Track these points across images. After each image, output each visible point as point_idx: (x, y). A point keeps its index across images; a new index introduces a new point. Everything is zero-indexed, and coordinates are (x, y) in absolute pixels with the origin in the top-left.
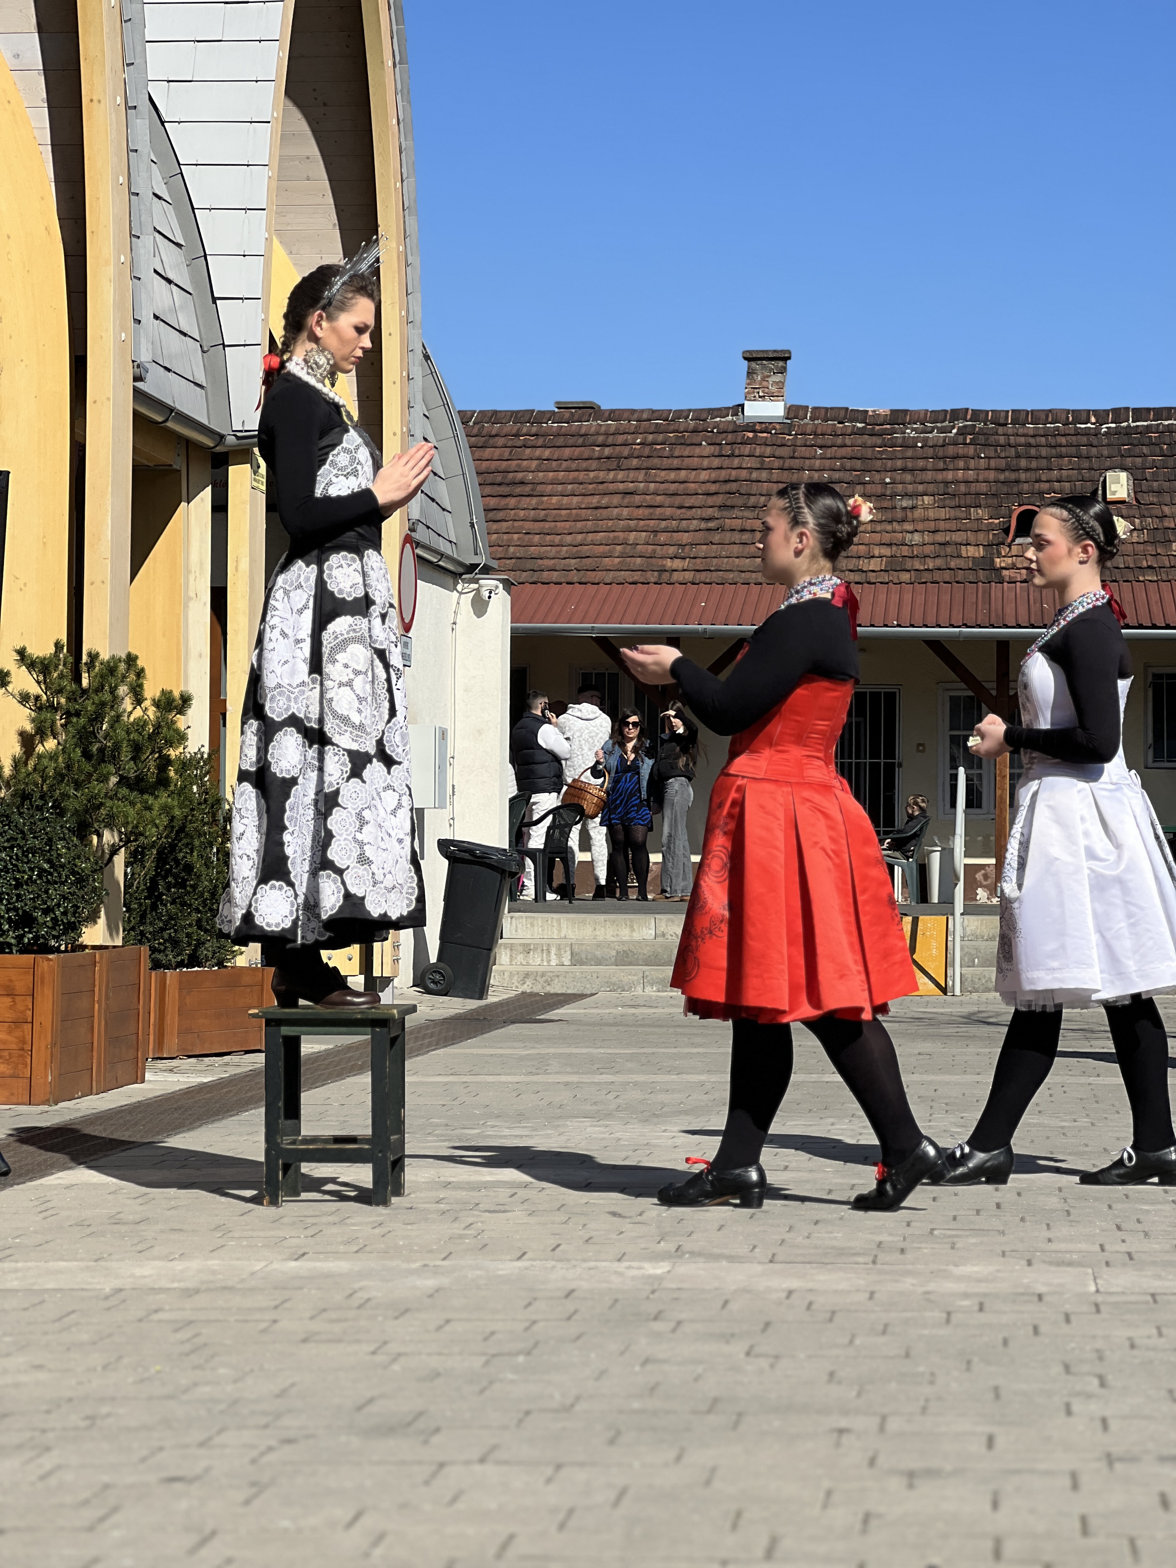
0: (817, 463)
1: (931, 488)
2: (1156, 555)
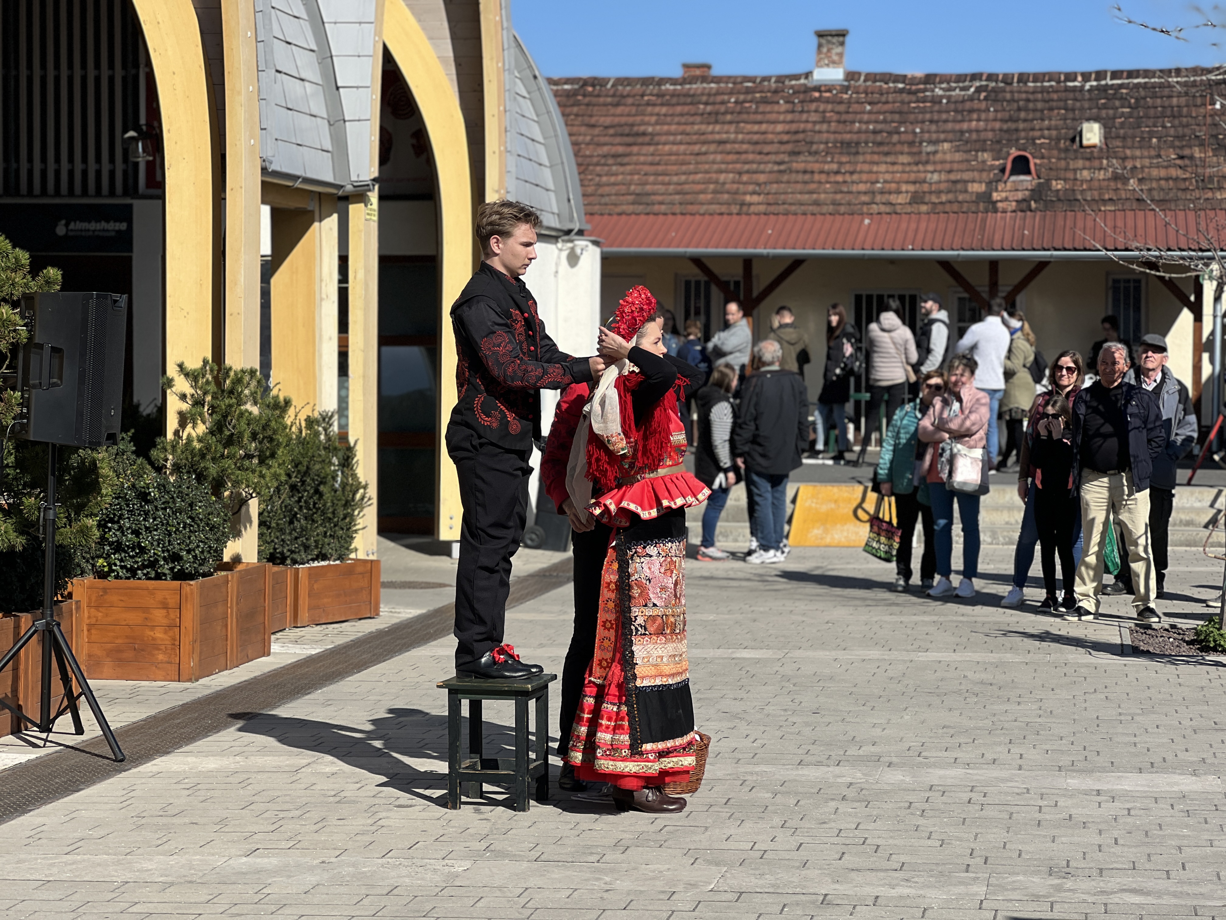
0: (866, 117)
1: (950, 136)
2: (1117, 189)
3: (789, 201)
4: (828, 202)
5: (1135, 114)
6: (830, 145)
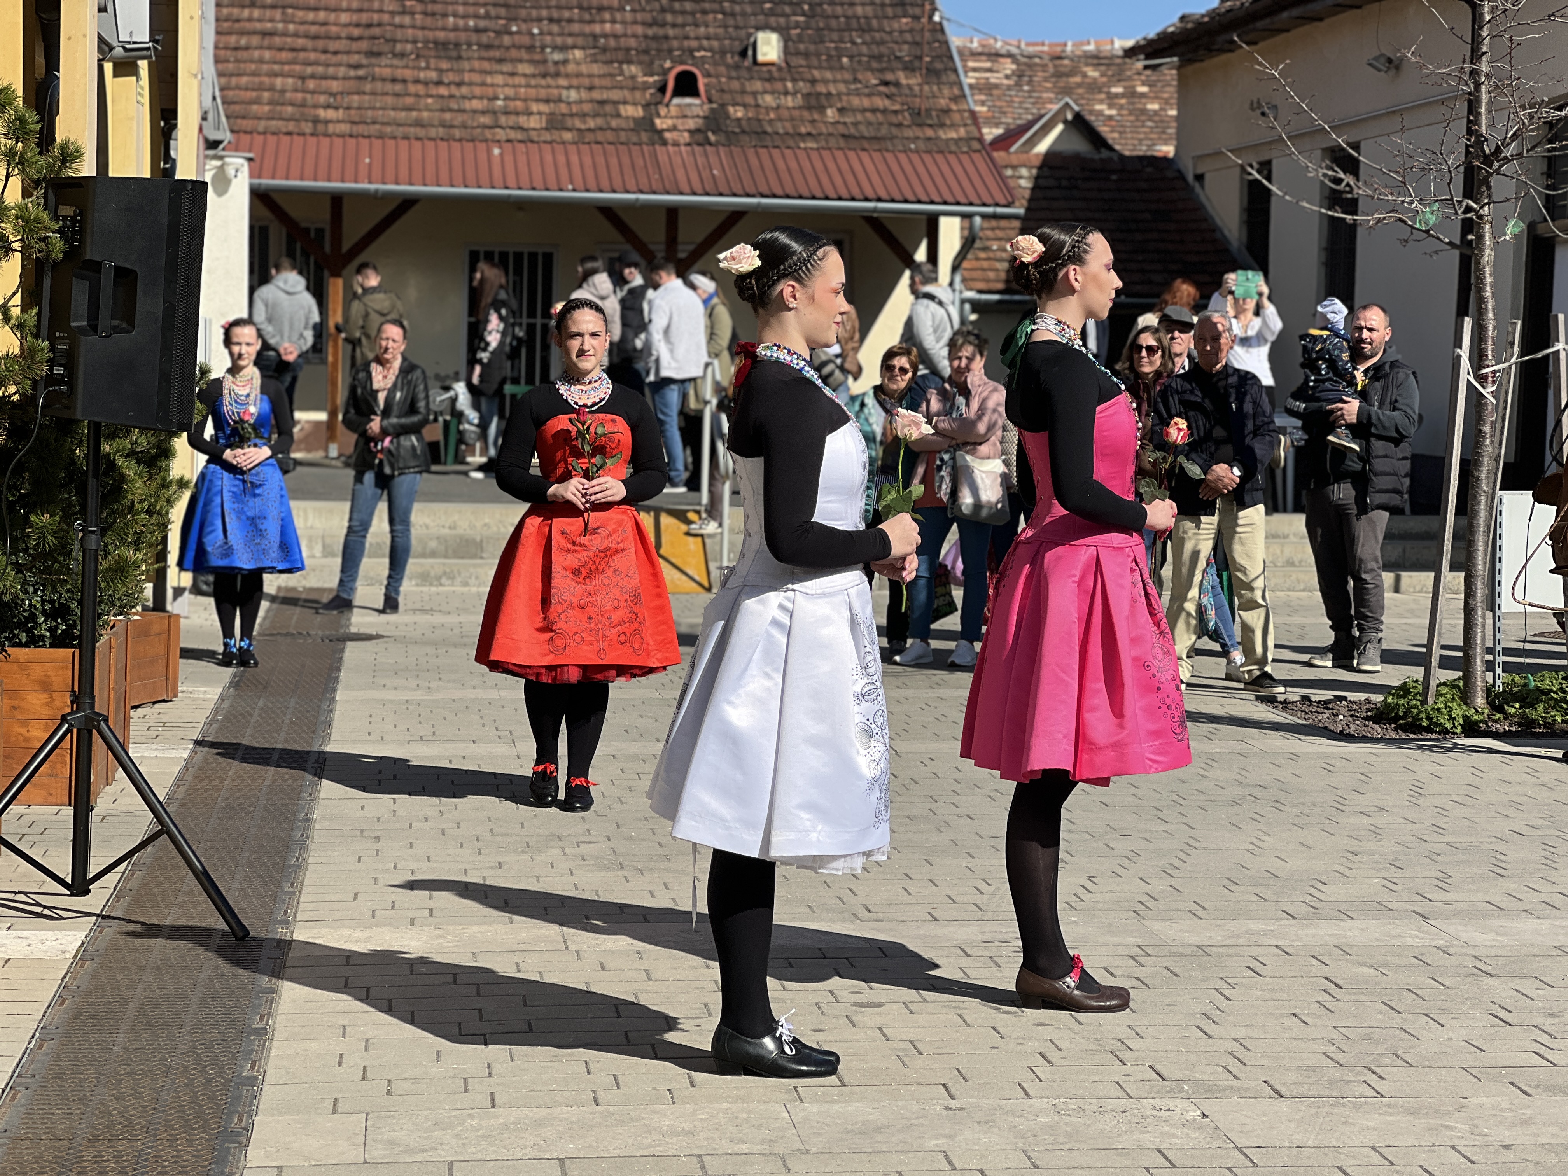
0: (461, 9)
1: (580, 41)
2: (813, 122)
3: (380, 119)
4: (436, 123)
5: (813, 23)
6: (420, 45)
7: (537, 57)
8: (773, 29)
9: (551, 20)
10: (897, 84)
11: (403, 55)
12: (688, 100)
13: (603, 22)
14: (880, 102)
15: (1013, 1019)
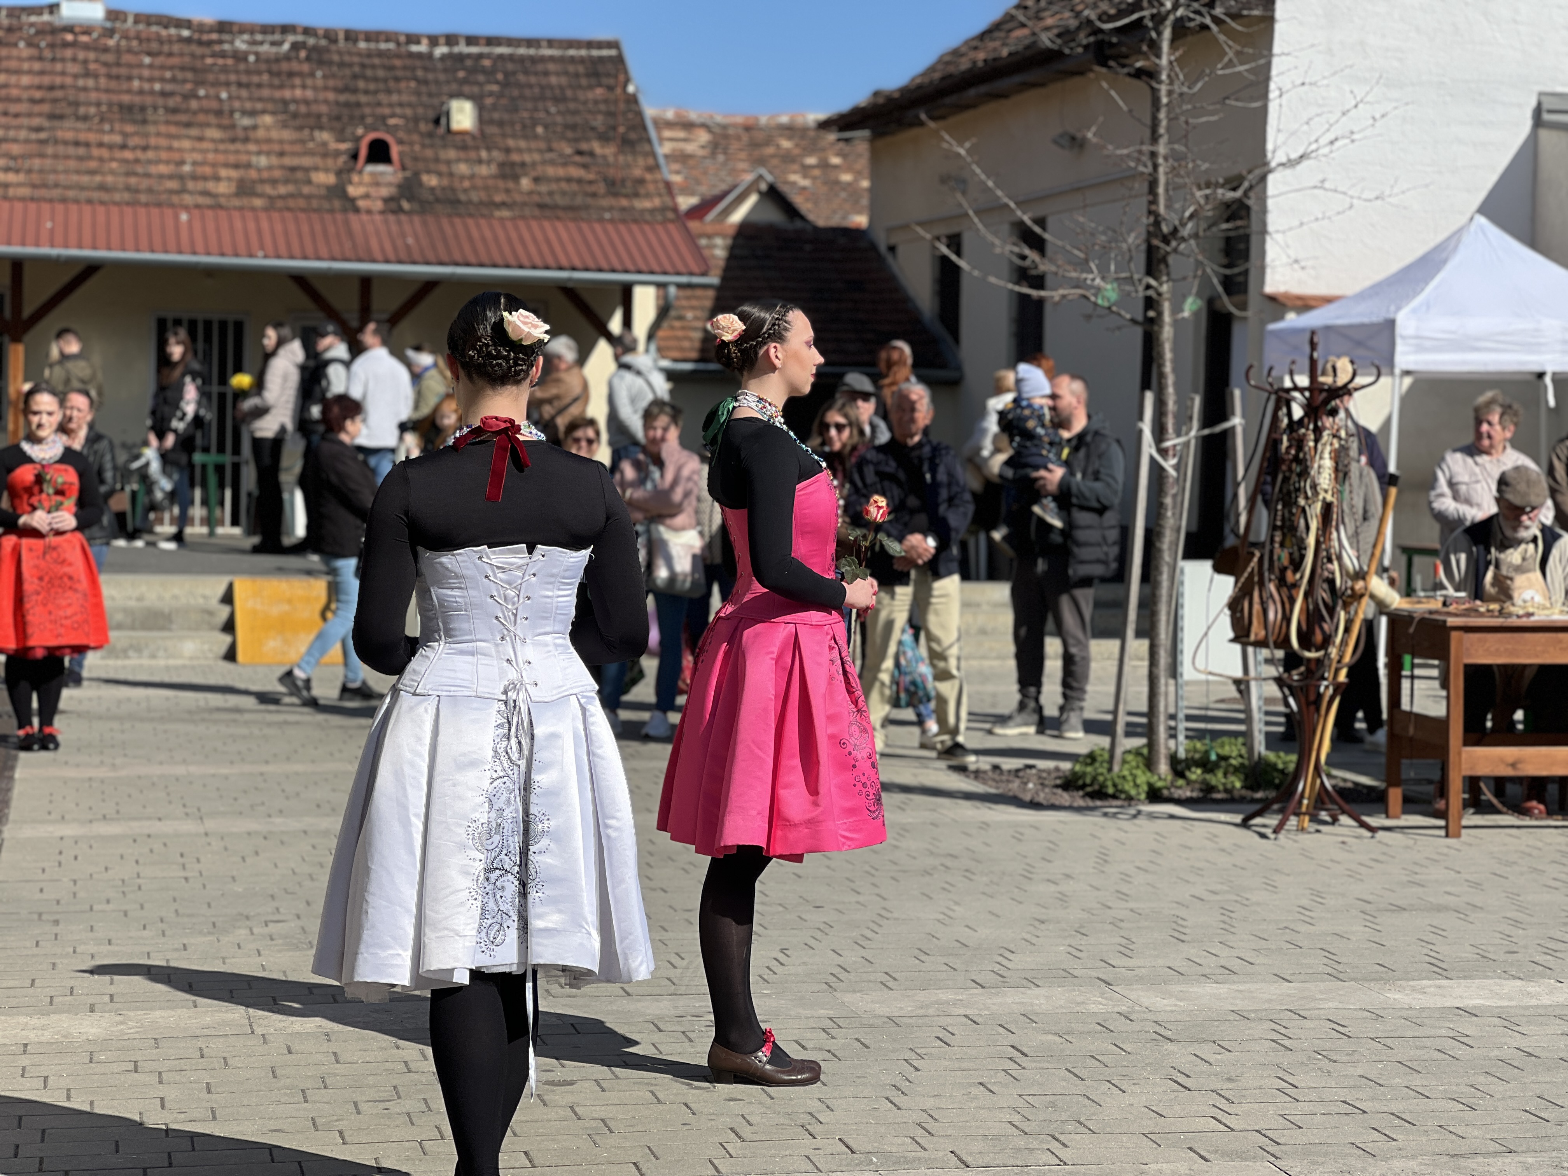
0: (146, 73)
1: (270, 106)
2: (507, 191)
3: (63, 183)
4: (121, 187)
5: (507, 92)
6: (104, 108)
7: (226, 121)
8: (468, 97)
9: (240, 85)
10: (591, 154)
11: (85, 118)
12: (381, 168)
13: (293, 87)
14: (576, 172)
15: (706, 1095)
